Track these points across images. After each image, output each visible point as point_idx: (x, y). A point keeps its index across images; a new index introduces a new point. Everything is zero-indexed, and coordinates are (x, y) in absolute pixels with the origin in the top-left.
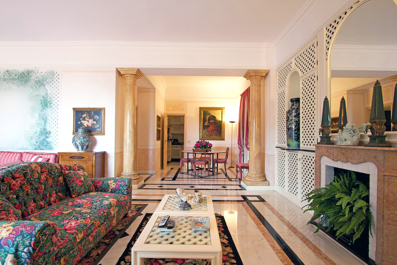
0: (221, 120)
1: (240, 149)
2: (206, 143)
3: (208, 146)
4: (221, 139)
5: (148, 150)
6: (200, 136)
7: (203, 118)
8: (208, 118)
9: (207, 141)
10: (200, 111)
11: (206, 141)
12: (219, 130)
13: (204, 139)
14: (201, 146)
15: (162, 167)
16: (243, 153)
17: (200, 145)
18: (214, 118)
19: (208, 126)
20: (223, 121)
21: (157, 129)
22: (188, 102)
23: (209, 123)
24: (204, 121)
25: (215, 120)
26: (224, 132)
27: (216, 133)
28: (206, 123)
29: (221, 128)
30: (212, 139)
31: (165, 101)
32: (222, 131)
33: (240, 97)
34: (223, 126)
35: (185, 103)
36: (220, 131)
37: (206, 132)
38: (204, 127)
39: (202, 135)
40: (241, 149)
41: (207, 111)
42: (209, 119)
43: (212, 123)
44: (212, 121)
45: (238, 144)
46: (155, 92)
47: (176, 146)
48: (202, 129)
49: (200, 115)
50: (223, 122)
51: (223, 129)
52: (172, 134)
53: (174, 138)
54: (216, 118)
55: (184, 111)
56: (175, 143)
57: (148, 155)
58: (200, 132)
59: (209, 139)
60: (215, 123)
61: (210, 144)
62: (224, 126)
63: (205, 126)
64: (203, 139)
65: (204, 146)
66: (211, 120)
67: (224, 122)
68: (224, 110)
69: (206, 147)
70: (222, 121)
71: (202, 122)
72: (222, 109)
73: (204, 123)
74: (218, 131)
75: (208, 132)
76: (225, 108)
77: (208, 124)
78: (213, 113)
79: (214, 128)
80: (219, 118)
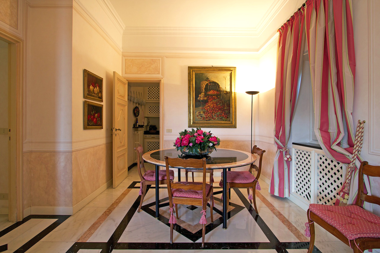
0: (228, 90)
1: (279, 147)
2: (204, 134)
3: (211, 144)
4: (229, 125)
5: (54, 153)
6: (190, 120)
7: (194, 86)
8: (204, 86)
9: (206, 130)
10: (189, 74)
11: (203, 129)
12: (226, 108)
13: (198, 125)
14: (191, 145)
15: (110, 183)
16: (288, 156)
17: (189, 142)
18: (216, 86)
19: (205, 102)
20: (233, 91)
21: (85, 103)
22: (167, 57)
23: (206, 95)
24: (198, 92)
25: (217, 91)
26: (235, 112)
27: (220, 115)
28: (202, 97)
29: (229, 105)
30: (212, 125)
31: (123, 56)
32: (232, 110)
33: (278, 34)
34: (233, 101)
35: (161, 59)
36: (227, 111)
37: (202, 113)
38: (198, 103)
39: (193, 118)
40: (282, 148)
41: (202, 73)
42: (206, 89)
43: (212, 95)
44: (211, 92)
45: (277, 136)
46: (71, 7)
47: (152, 136)
48: (194, 106)
49: (190, 81)
50: (233, 95)
51: (233, 106)
52: (146, 117)
53: (150, 124)
54: (221, 86)
55: (159, 73)
56: (152, 131)
57: (54, 167)
58: (190, 112)
59: (206, 125)
60: (217, 95)
61: (215, 139)
62: (235, 102)
63: (199, 101)
64: (195, 125)
65: (200, 144)
66: (210, 90)
67: (235, 95)
68: (235, 72)
69: (204, 146)
70: (231, 92)
71: (193, 94)
72: (232, 69)
73: (197, 96)
74: (224, 110)
75: (204, 112)
76: (237, 69)
77: (205, 98)
78: (213, 77)
79: (217, 104)
80: (225, 86)
